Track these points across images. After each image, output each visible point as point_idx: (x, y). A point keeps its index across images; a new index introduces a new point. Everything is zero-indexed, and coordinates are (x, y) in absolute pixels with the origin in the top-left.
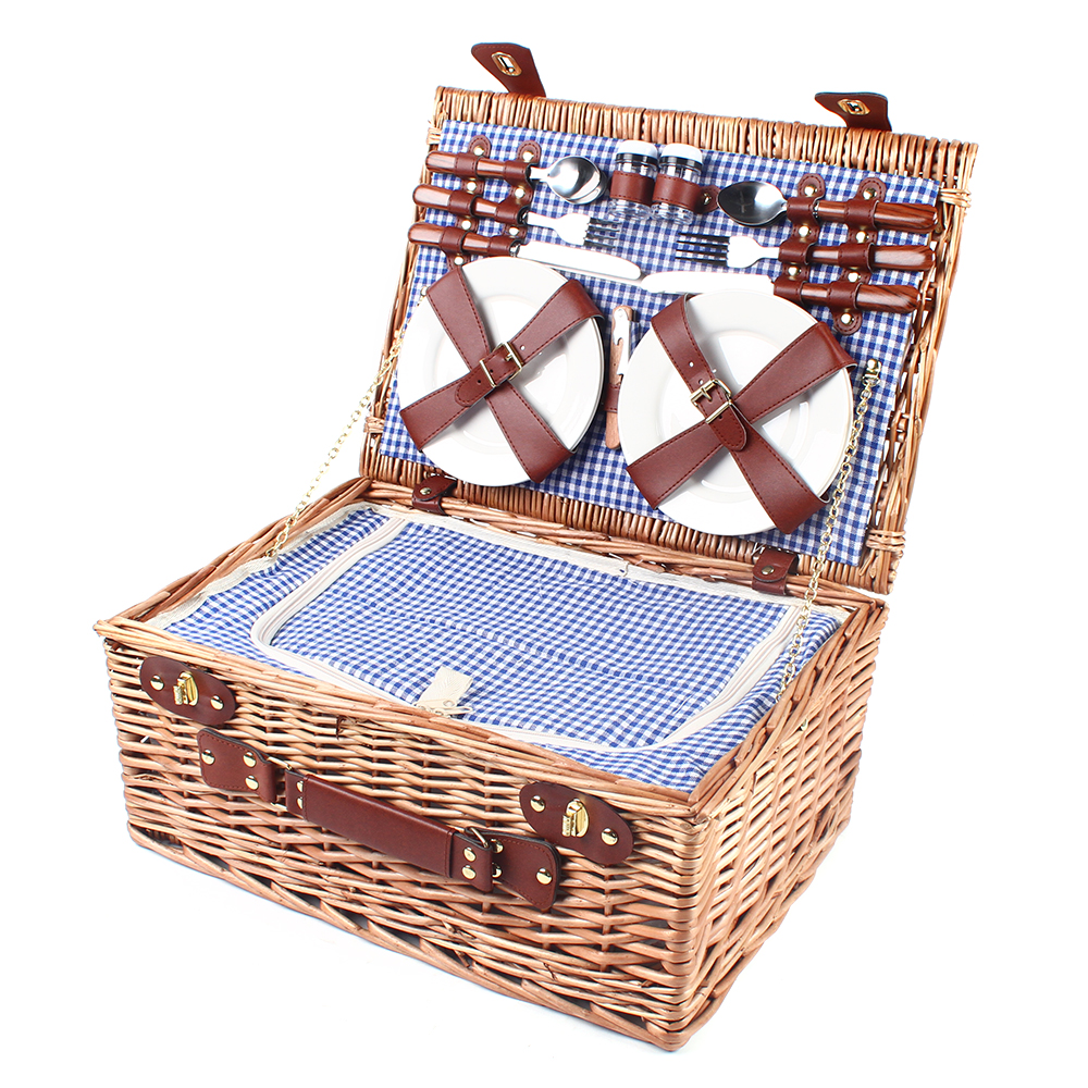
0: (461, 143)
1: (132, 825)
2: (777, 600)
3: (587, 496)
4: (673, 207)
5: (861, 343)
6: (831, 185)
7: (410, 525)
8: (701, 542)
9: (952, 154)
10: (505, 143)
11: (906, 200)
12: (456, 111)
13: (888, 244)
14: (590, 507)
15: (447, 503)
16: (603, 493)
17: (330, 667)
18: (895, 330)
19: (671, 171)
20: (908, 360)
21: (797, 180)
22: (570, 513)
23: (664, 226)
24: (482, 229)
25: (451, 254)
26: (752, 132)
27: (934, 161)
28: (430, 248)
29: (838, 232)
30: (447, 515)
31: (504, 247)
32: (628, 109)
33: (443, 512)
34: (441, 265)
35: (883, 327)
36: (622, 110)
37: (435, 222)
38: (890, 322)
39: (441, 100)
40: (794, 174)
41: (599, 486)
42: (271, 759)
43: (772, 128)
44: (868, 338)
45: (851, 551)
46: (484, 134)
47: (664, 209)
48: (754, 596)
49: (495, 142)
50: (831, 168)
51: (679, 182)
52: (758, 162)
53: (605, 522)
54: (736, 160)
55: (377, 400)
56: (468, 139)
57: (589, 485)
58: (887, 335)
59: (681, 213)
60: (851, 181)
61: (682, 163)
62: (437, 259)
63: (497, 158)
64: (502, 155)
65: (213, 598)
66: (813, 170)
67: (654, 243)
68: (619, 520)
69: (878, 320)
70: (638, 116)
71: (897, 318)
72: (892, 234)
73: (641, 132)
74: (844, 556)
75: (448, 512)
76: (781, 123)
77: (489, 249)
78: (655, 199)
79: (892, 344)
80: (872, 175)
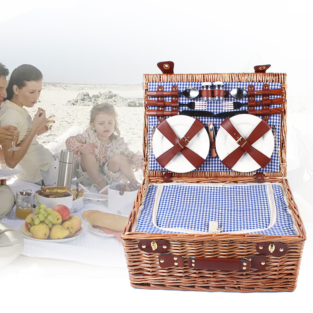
0: (155, 88)
1: (132, 284)
2: (263, 184)
3: (209, 170)
4: (219, 97)
5: (271, 122)
6: (256, 87)
7: (164, 187)
8: (240, 174)
9: (282, 76)
10: (168, 87)
11: (274, 88)
12: (151, 80)
13: (272, 99)
14: (210, 172)
15: (173, 179)
16: (214, 168)
17: (181, 228)
18: (278, 118)
19: (217, 88)
20: (281, 124)
21: (247, 86)
22: (205, 175)
23: (218, 102)
24: (166, 109)
25: (158, 117)
26: (233, 76)
27: (279, 78)
28: (152, 116)
29: (260, 97)
30: (173, 182)
31: (175, 113)
32: (199, 74)
33: (171, 181)
34: (156, 120)
35: (275, 118)
36: (198, 75)
37: (152, 109)
38: (276, 116)
39: (146, 77)
40: (246, 85)
41: (212, 167)
42: (183, 257)
43: (238, 75)
44: (272, 121)
45: (277, 169)
46: (161, 85)
47: (217, 98)
48: (257, 184)
49: (165, 87)
50: (255, 83)
51: (219, 91)
52: (236, 83)
53: (215, 175)
54: (231, 83)
55: (145, 157)
56: (157, 87)
57: (209, 167)
58: (276, 119)
59: (221, 98)
60: (260, 85)
61: (219, 86)
62: (155, 119)
63: (166, 91)
64: (168, 90)
65: (139, 219)
66: (251, 84)
67: (214, 106)
68: (218, 174)
69: (274, 116)
70: (203, 76)
71: (278, 115)
72: (273, 96)
73: (204, 80)
74: (276, 170)
75: (173, 181)
76: (240, 74)
77: (171, 114)
78: (214, 96)
79: (278, 121)
80: (265, 83)
